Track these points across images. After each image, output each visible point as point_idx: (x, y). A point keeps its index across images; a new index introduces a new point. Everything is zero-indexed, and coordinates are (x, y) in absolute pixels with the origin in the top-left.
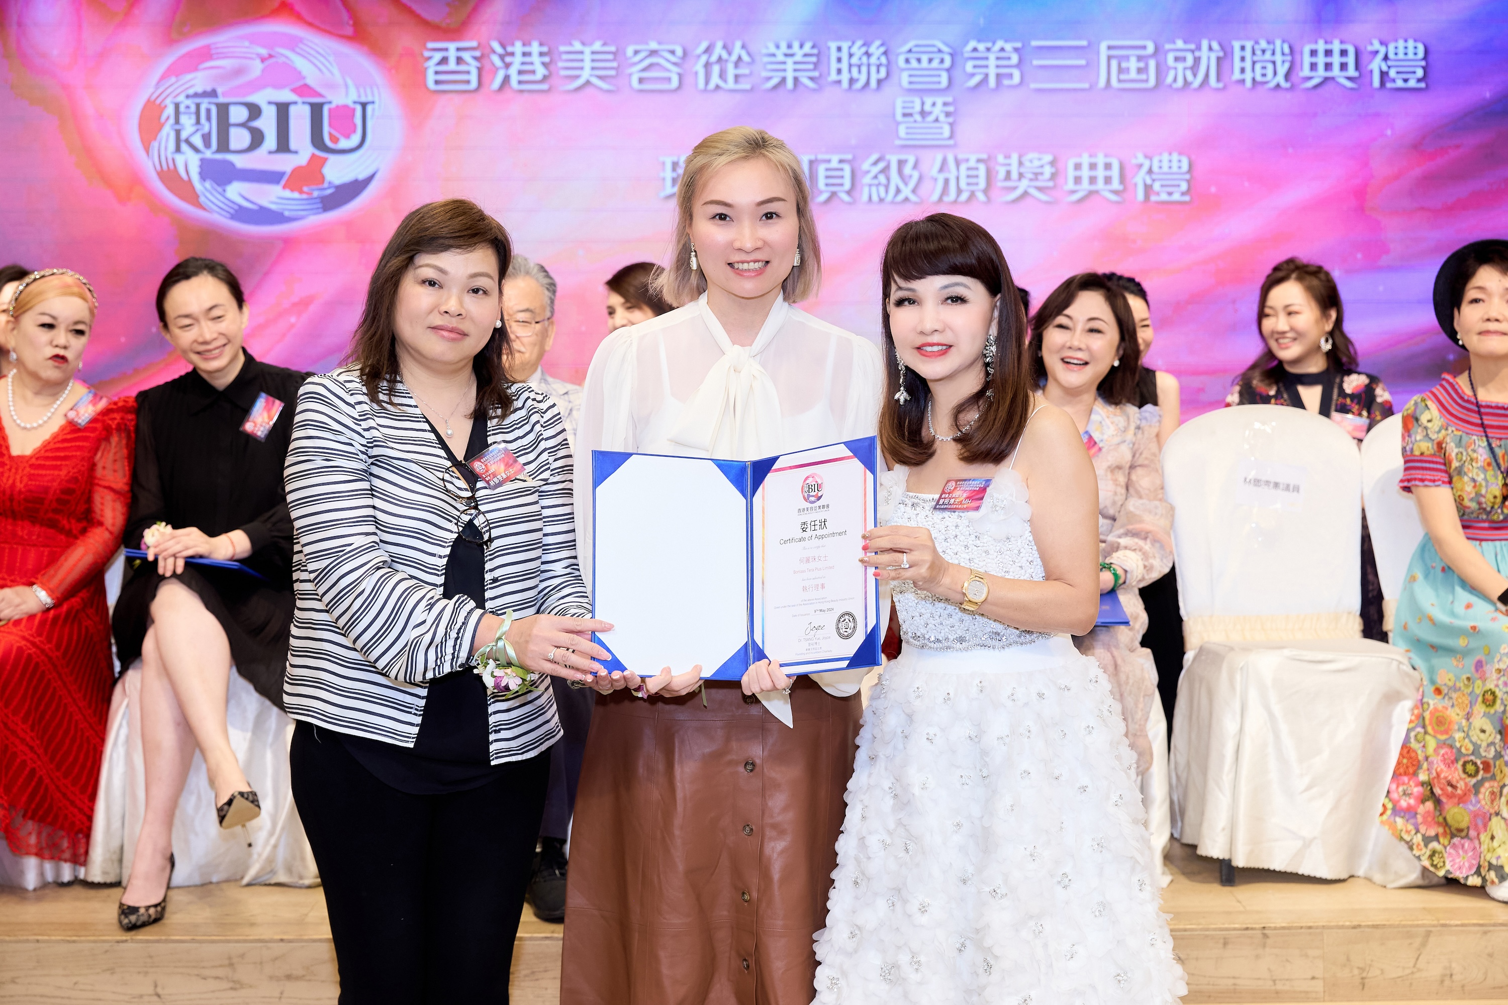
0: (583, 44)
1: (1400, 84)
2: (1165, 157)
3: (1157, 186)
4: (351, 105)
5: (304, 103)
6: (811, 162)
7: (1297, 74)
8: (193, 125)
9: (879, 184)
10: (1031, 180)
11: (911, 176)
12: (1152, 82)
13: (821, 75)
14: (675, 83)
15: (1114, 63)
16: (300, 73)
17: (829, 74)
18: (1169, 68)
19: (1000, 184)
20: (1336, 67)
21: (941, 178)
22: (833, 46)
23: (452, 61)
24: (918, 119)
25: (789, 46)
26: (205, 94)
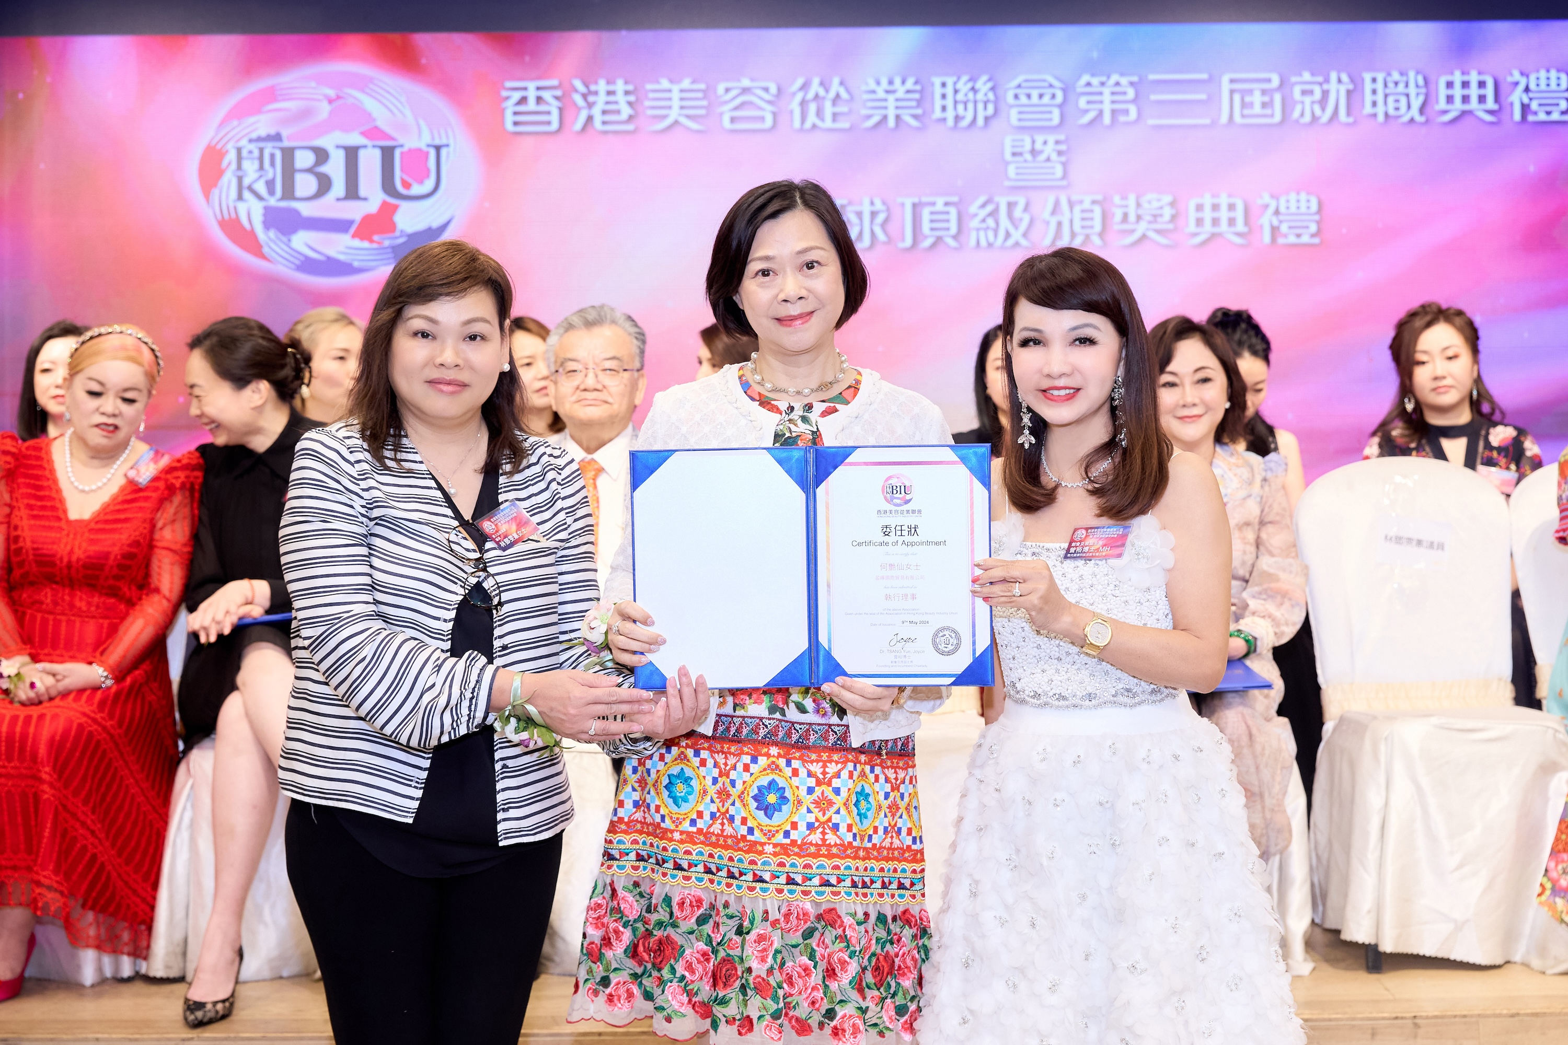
0: (672, 81)
1: (1542, 117)
2: (1293, 197)
3: (1284, 228)
4: (424, 148)
5: (374, 146)
6: (915, 206)
7: (1433, 108)
8: (257, 171)
9: (987, 229)
10: (1150, 222)
11: (1021, 220)
12: (1278, 118)
13: (924, 113)
14: (769, 122)
15: (1237, 98)
16: (369, 115)
17: (933, 111)
18: (1295, 103)
19: (1117, 227)
20: (1474, 100)
21: (1054, 222)
22: (937, 81)
23: (532, 101)
24: (1029, 158)
25: (891, 82)
26: (268, 138)
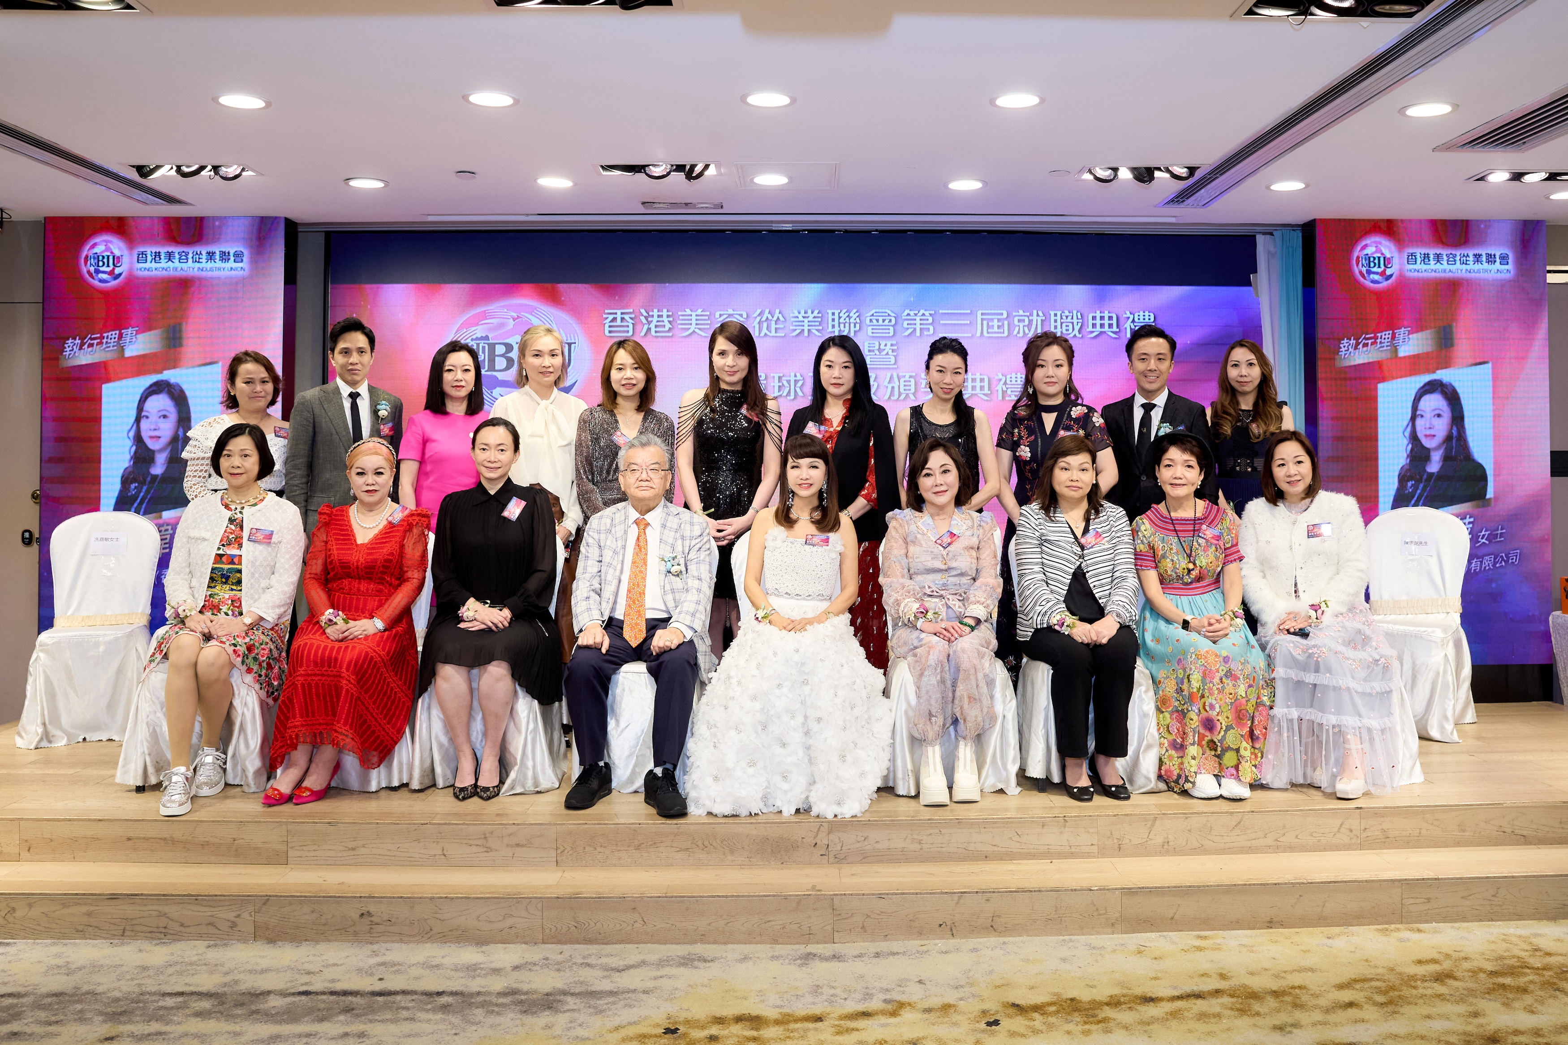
0: (692, 311)
13: (823, 329)
15: (985, 323)
18: (1015, 326)
20: (1106, 326)
21: (890, 386)
22: (830, 312)
23: (619, 320)
24: (877, 353)
25: (806, 312)
26: (482, 338)
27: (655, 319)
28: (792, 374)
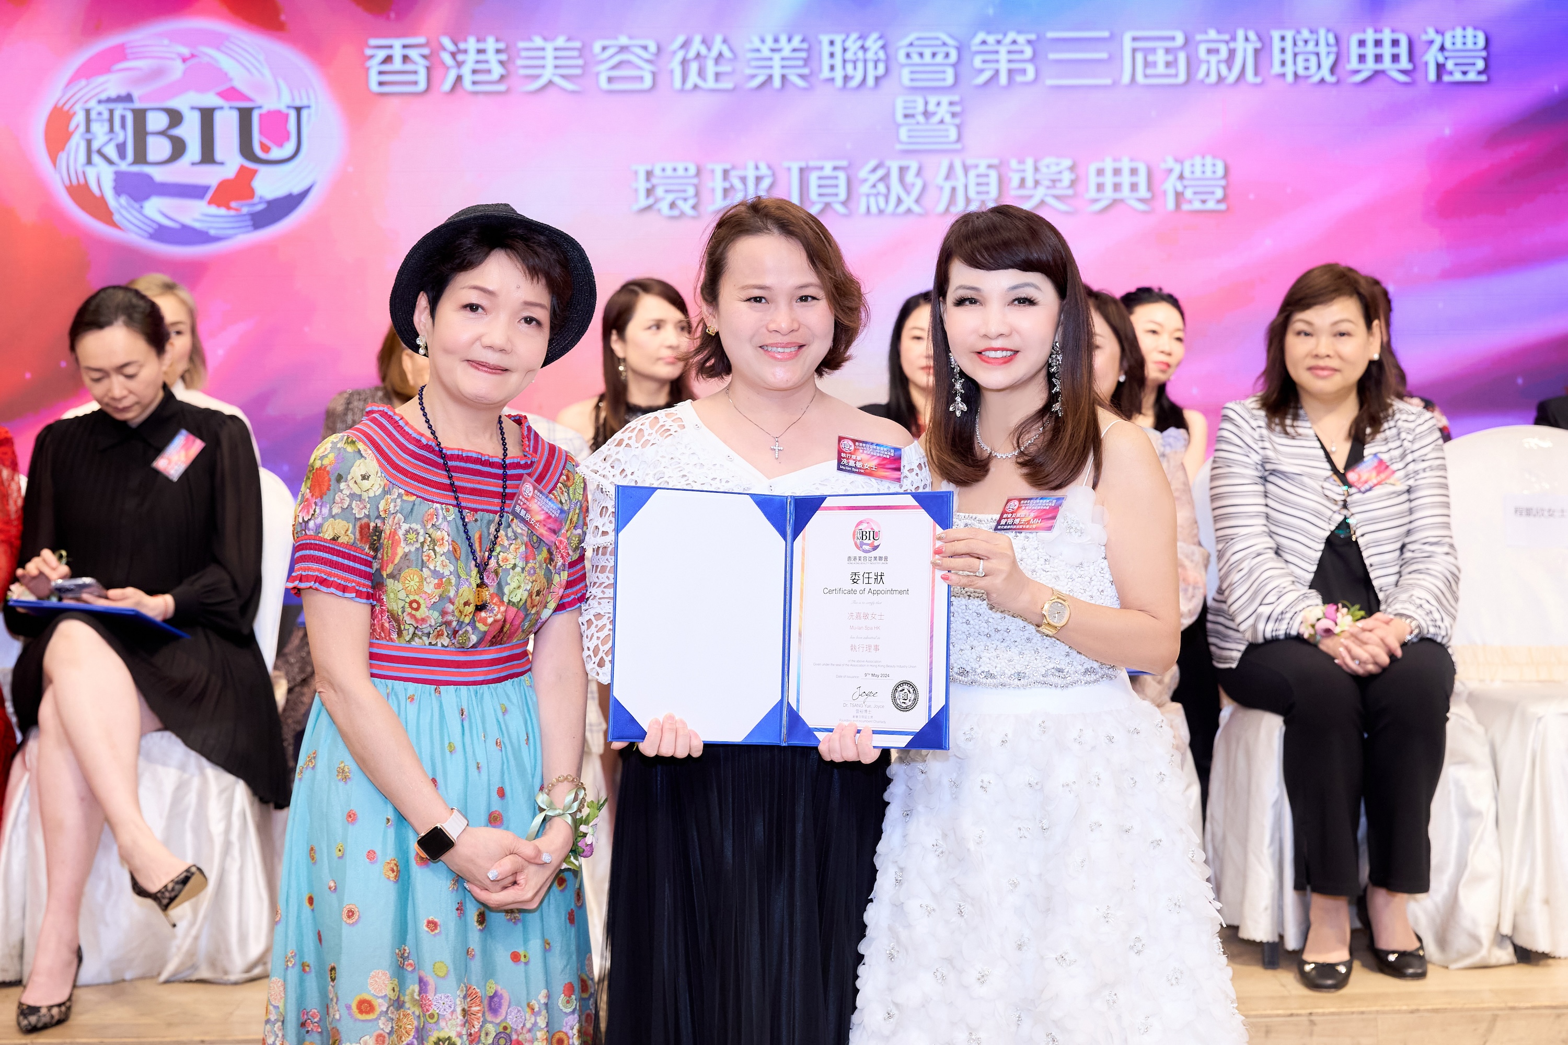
0: (545, 39)
1: (1458, 77)
2: (1198, 160)
3: (1189, 194)
4: (284, 110)
5: (231, 108)
6: (801, 170)
7: (1344, 67)
8: (106, 134)
9: (878, 194)
10: (1048, 188)
11: (913, 185)
12: (1182, 77)
13: (812, 73)
14: (648, 82)
15: (1139, 57)
16: (226, 74)
17: (821, 70)
18: (1200, 62)
19: (1013, 193)
20: (1387, 59)
21: (947, 186)
22: (825, 39)
23: (398, 60)
24: (921, 119)
25: (776, 40)
26: (119, 99)
27: (471, 57)
28: (751, 165)
